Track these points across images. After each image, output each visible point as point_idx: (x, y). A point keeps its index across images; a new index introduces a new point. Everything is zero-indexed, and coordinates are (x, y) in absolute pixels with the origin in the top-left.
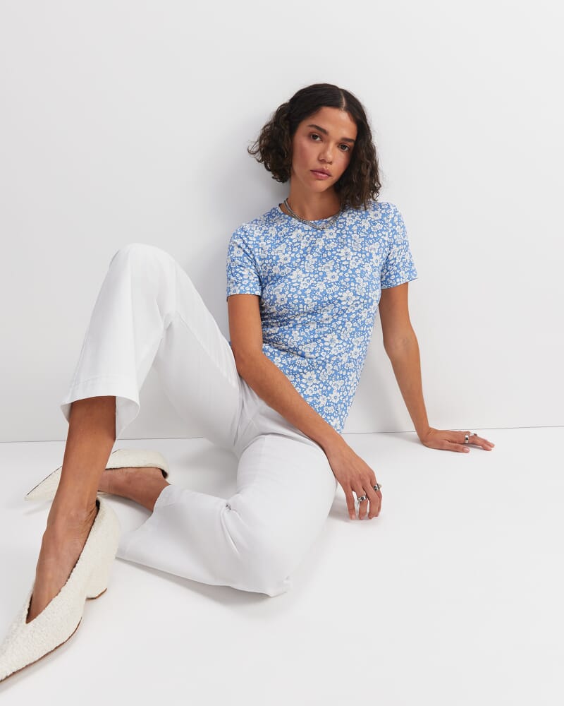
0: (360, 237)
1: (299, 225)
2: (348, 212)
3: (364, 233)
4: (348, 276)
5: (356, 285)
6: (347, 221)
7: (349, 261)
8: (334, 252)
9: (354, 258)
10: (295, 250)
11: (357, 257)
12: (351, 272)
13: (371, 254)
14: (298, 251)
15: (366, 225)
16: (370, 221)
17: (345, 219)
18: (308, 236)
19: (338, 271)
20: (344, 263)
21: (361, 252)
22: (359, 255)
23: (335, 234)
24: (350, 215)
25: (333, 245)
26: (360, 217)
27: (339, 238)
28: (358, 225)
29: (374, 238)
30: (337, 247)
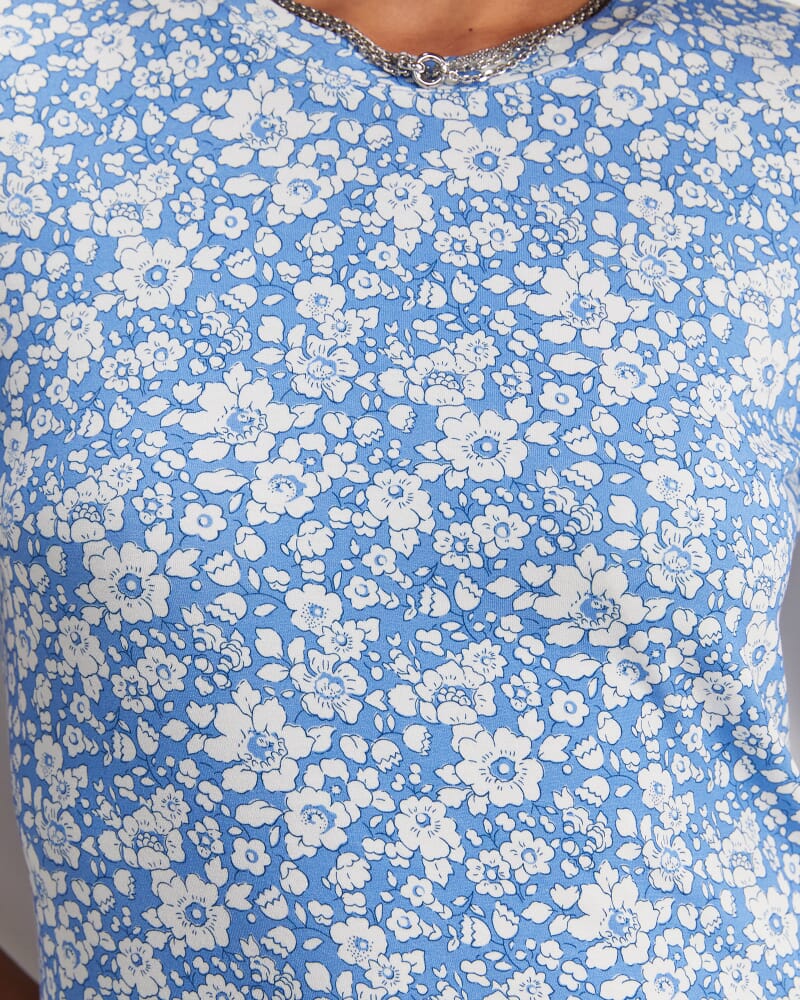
0: (679, 209)
1: (283, 53)
2: (623, 37)
3: (710, 187)
4: (589, 447)
5: (650, 518)
6: (607, 96)
7: (594, 354)
8: (498, 284)
9: (629, 339)
10: (228, 222)
11: (649, 336)
12: (608, 425)
13: (739, 327)
14: (247, 239)
15: (726, 141)
16: (755, 122)
17: (596, 78)
18: (329, 148)
19: (519, 410)
20: (558, 362)
21: (679, 306)
22: (668, 323)
23: (516, 167)
24: (631, 62)
25: (493, 234)
26: (693, 82)
27: (540, 194)
28: (675, 130)
29: (766, 230)
30: (521, 255)
